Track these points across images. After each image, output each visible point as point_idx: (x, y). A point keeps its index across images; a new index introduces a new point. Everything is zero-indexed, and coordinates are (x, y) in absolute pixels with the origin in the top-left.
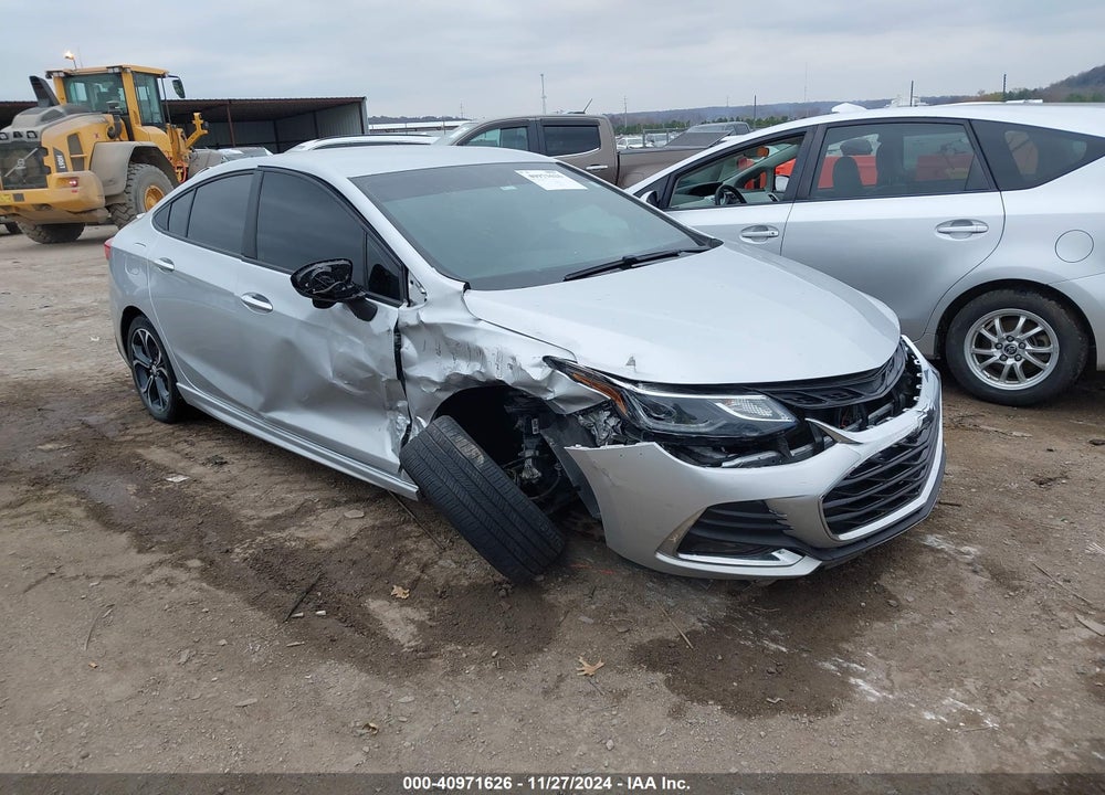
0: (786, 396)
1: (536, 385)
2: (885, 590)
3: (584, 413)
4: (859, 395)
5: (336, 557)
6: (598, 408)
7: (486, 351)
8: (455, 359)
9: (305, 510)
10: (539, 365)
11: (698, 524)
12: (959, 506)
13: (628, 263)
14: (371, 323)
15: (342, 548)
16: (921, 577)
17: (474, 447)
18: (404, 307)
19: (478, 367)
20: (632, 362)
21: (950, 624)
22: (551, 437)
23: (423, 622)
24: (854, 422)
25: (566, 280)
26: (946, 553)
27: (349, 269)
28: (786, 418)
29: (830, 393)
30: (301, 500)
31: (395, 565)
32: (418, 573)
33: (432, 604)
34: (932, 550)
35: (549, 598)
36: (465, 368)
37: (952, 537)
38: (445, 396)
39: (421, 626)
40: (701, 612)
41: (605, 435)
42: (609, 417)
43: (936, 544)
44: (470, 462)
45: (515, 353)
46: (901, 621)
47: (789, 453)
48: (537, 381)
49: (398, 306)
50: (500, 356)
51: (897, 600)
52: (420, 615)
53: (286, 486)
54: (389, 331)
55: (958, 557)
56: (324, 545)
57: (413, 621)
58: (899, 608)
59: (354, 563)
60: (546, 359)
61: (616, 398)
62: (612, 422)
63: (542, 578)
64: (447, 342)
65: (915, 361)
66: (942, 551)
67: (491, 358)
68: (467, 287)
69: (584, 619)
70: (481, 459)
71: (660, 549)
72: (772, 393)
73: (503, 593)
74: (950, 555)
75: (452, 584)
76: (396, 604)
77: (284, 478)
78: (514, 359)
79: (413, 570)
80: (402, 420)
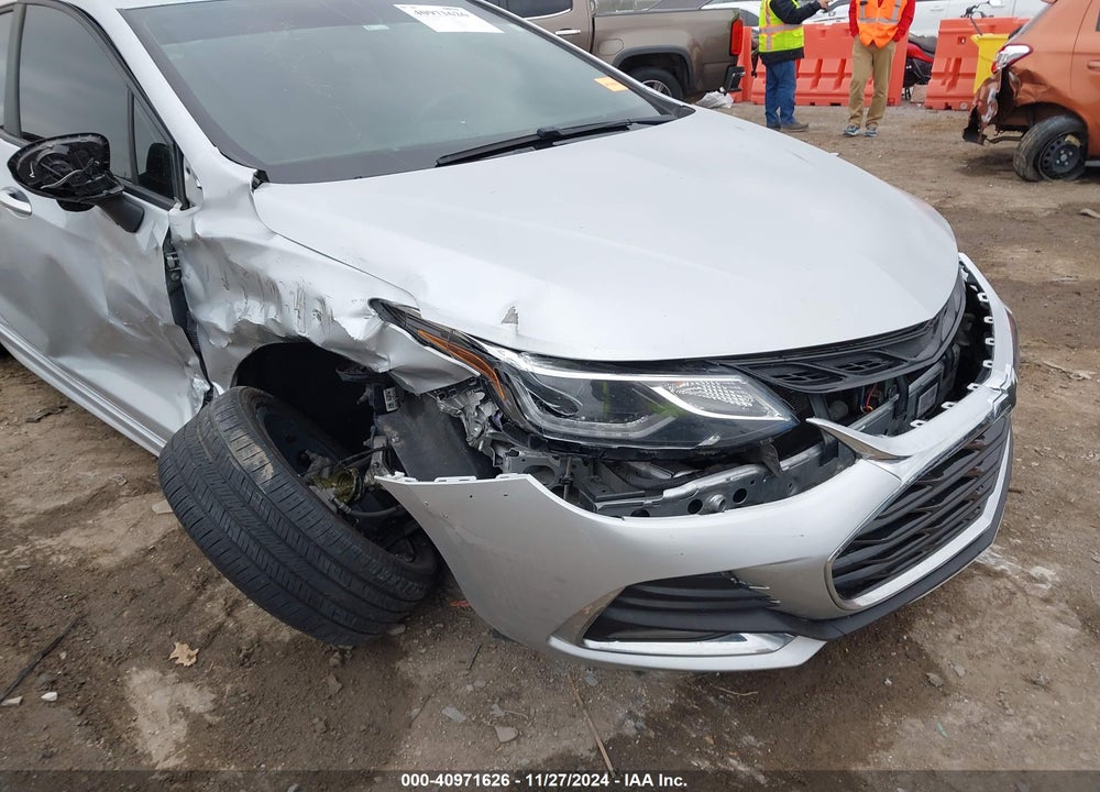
0: (776, 372)
1: (357, 347)
2: (920, 651)
3: (444, 393)
4: (898, 361)
5: (112, 585)
6: (463, 387)
7: (280, 286)
8: (246, 297)
9: (104, 498)
10: (363, 314)
11: (616, 603)
12: (1019, 492)
13: (546, 139)
14: (137, 235)
15: (129, 566)
16: (974, 625)
17: (259, 450)
18: (176, 210)
19: (273, 312)
20: (512, 317)
21: (1028, 724)
22: (394, 429)
23: (201, 715)
24: (885, 400)
25: (439, 165)
26: (1008, 577)
27: (101, 150)
28: (776, 415)
29: (852, 362)
30: (104, 480)
31: (192, 601)
32: (222, 616)
33: (226, 679)
34: (990, 573)
35: (406, 667)
36: (257, 313)
37: (1016, 547)
38: (241, 353)
39: (196, 724)
40: (636, 698)
41: (478, 430)
42: (483, 401)
43: (992, 562)
44: (249, 477)
45: (324, 292)
46: (950, 718)
47: (779, 468)
48: (357, 342)
49: (168, 208)
50: (303, 297)
51: (941, 673)
52: (198, 700)
53: (92, 457)
54: (157, 248)
55: (1028, 586)
56: (106, 561)
57: (185, 712)
58: (945, 690)
59: (135, 595)
60: (373, 302)
61: (489, 373)
62: (489, 410)
63: (401, 629)
64: (233, 267)
65: (980, 296)
66: (1001, 575)
67: (288, 299)
68: (261, 178)
69: (450, 712)
70: (269, 471)
71: (558, 633)
72: (753, 367)
73: (334, 660)
74: (1014, 582)
75: (267, 638)
76: (172, 676)
77: (94, 444)
78: (322, 302)
79: (215, 611)
80: (201, 385)
